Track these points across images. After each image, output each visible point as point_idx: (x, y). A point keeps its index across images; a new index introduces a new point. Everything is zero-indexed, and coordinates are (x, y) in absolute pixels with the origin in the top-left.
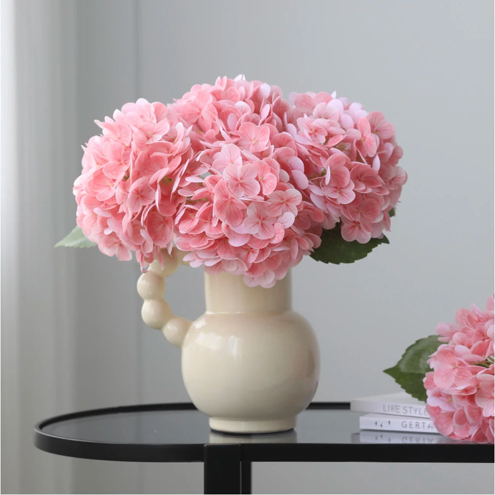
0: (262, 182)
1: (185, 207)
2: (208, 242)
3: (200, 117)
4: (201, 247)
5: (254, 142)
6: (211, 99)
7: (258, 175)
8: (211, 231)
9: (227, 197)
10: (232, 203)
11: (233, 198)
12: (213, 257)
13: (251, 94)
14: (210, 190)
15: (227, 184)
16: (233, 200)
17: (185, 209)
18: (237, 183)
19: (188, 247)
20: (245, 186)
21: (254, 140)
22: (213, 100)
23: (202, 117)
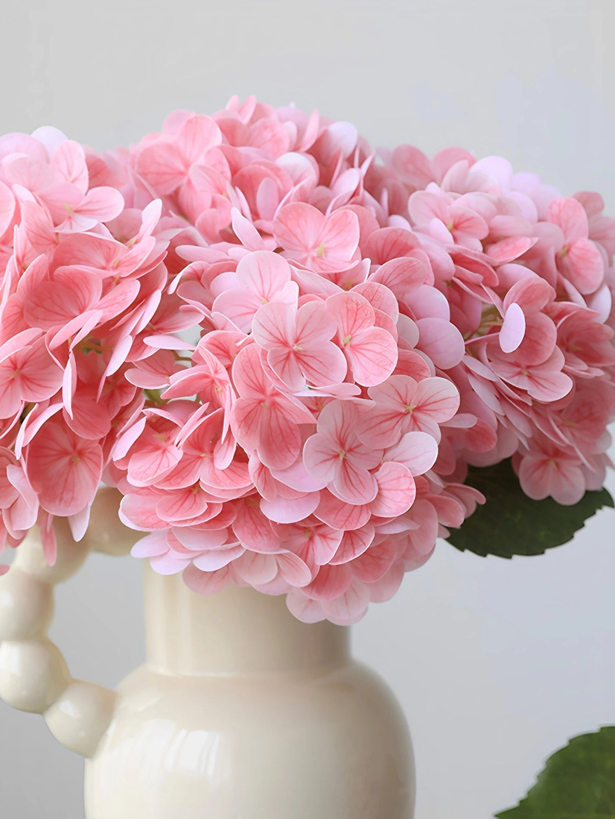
0: (347, 350)
1: (142, 415)
2: (206, 507)
3: (185, 180)
4: (185, 521)
5: (314, 254)
6: (218, 138)
7: (337, 332)
8: (216, 480)
9: (262, 390)
10: (274, 405)
11: (278, 394)
12: (219, 547)
13: (309, 140)
14: (212, 372)
15: (264, 353)
16: (278, 399)
17: (144, 420)
18: (286, 351)
19: (151, 520)
20: (305, 359)
21: (315, 247)
22: (223, 142)
23: (189, 182)
